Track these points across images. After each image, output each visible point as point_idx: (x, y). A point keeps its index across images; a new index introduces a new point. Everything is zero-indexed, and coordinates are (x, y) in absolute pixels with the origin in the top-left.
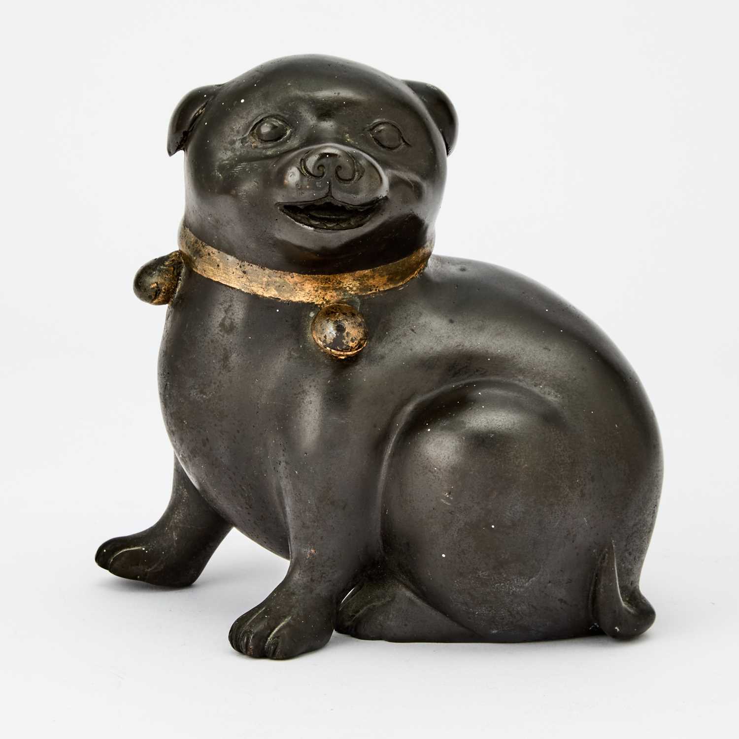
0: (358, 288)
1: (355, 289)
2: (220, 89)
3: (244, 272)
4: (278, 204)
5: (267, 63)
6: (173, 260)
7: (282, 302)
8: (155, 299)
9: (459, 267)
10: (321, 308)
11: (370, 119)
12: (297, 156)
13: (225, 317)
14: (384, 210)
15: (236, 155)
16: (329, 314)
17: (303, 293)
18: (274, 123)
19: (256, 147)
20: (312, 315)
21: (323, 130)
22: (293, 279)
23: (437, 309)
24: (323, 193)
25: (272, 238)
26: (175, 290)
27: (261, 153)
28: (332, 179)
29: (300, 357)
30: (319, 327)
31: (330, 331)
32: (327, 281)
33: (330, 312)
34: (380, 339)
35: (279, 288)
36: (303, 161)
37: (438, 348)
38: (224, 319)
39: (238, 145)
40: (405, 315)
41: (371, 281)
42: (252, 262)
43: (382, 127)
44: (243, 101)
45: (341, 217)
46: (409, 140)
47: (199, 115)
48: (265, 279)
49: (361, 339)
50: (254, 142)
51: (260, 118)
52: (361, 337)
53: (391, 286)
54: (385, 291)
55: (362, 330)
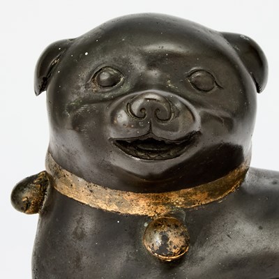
0: (183, 203)
1: (180, 203)
2: (72, 43)
3: (91, 191)
4: (111, 139)
5: (108, 22)
6: (41, 179)
7: (122, 215)
8: (26, 209)
9: (272, 180)
10: (153, 219)
11: (189, 67)
12: (124, 101)
13: (77, 227)
14: (198, 143)
15: (80, 98)
16: (156, 226)
17: (138, 208)
18: (111, 73)
19: (96, 91)
20: (146, 225)
21: (149, 78)
22: (129, 196)
23: (250, 217)
24: (144, 131)
25: (109, 165)
26: (42, 202)
27: (100, 96)
28: (151, 119)
29: (136, 260)
30: (148, 237)
31: (158, 240)
32: (157, 198)
33: (157, 224)
34: (201, 244)
35: (118, 204)
36: (129, 105)
37: (249, 251)
38: (76, 229)
39: (82, 89)
40: (223, 223)
41: (194, 197)
42: (97, 183)
43: (198, 74)
44: (86, 54)
45: (162, 149)
46: (221, 83)
47: (55, 64)
48: (107, 197)
49: (182, 246)
50: (94, 87)
51: (99, 68)
52: (182, 244)
53: (212, 200)
54: (206, 204)
55: (183, 239)
